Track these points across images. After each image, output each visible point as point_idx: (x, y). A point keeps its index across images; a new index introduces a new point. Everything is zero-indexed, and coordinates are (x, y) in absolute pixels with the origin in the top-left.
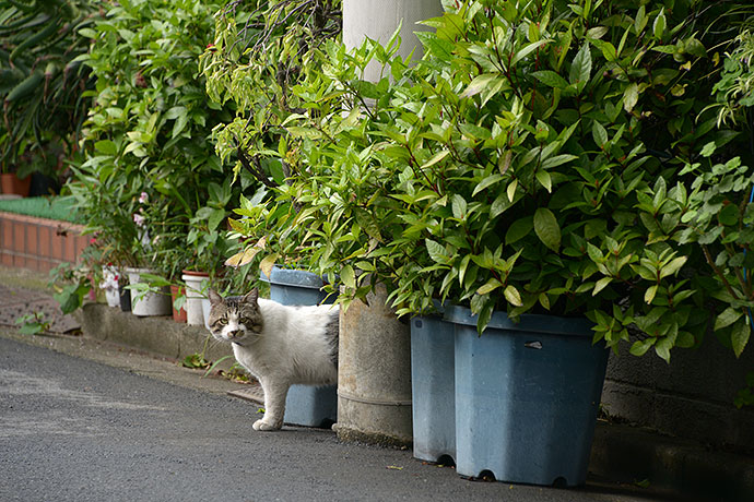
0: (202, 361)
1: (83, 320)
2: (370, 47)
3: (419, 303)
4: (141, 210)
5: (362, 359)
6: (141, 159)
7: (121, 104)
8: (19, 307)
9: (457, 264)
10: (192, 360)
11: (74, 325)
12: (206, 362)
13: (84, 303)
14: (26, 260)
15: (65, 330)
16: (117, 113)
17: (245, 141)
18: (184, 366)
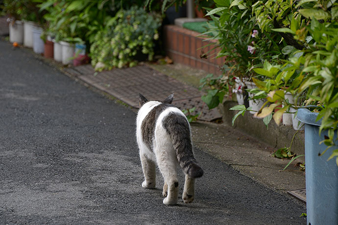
0: (289, 153)
1: (223, 112)
4: (253, 43)
6: (243, 10)
8: (184, 101)
10: (282, 152)
11: (218, 116)
12: (292, 153)
13: (224, 100)
14: (203, 64)
15: (212, 119)
17: (280, 14)
18: (275, 157)
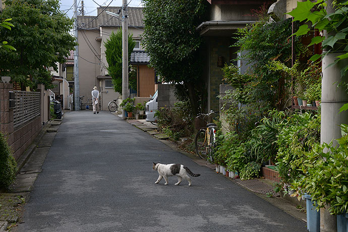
0: (301, 207)
1: (281, 194)
2: (324, 144)
3: (336, 211)
4: (289, 173)
5: (326, 220)
6: (287, 163)
7: (283, 151)
9: (345, 204)
10: (298, 207)
11: (279, 195)
13: (281, 190)
15: (277, 196)
16: (282, 153)
17: (298, 165)
